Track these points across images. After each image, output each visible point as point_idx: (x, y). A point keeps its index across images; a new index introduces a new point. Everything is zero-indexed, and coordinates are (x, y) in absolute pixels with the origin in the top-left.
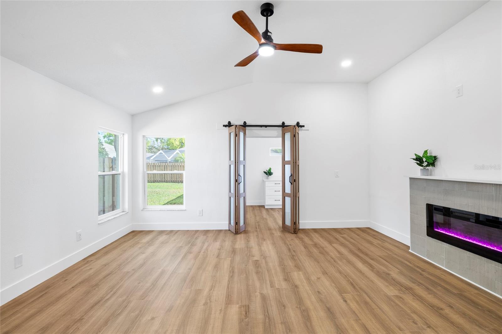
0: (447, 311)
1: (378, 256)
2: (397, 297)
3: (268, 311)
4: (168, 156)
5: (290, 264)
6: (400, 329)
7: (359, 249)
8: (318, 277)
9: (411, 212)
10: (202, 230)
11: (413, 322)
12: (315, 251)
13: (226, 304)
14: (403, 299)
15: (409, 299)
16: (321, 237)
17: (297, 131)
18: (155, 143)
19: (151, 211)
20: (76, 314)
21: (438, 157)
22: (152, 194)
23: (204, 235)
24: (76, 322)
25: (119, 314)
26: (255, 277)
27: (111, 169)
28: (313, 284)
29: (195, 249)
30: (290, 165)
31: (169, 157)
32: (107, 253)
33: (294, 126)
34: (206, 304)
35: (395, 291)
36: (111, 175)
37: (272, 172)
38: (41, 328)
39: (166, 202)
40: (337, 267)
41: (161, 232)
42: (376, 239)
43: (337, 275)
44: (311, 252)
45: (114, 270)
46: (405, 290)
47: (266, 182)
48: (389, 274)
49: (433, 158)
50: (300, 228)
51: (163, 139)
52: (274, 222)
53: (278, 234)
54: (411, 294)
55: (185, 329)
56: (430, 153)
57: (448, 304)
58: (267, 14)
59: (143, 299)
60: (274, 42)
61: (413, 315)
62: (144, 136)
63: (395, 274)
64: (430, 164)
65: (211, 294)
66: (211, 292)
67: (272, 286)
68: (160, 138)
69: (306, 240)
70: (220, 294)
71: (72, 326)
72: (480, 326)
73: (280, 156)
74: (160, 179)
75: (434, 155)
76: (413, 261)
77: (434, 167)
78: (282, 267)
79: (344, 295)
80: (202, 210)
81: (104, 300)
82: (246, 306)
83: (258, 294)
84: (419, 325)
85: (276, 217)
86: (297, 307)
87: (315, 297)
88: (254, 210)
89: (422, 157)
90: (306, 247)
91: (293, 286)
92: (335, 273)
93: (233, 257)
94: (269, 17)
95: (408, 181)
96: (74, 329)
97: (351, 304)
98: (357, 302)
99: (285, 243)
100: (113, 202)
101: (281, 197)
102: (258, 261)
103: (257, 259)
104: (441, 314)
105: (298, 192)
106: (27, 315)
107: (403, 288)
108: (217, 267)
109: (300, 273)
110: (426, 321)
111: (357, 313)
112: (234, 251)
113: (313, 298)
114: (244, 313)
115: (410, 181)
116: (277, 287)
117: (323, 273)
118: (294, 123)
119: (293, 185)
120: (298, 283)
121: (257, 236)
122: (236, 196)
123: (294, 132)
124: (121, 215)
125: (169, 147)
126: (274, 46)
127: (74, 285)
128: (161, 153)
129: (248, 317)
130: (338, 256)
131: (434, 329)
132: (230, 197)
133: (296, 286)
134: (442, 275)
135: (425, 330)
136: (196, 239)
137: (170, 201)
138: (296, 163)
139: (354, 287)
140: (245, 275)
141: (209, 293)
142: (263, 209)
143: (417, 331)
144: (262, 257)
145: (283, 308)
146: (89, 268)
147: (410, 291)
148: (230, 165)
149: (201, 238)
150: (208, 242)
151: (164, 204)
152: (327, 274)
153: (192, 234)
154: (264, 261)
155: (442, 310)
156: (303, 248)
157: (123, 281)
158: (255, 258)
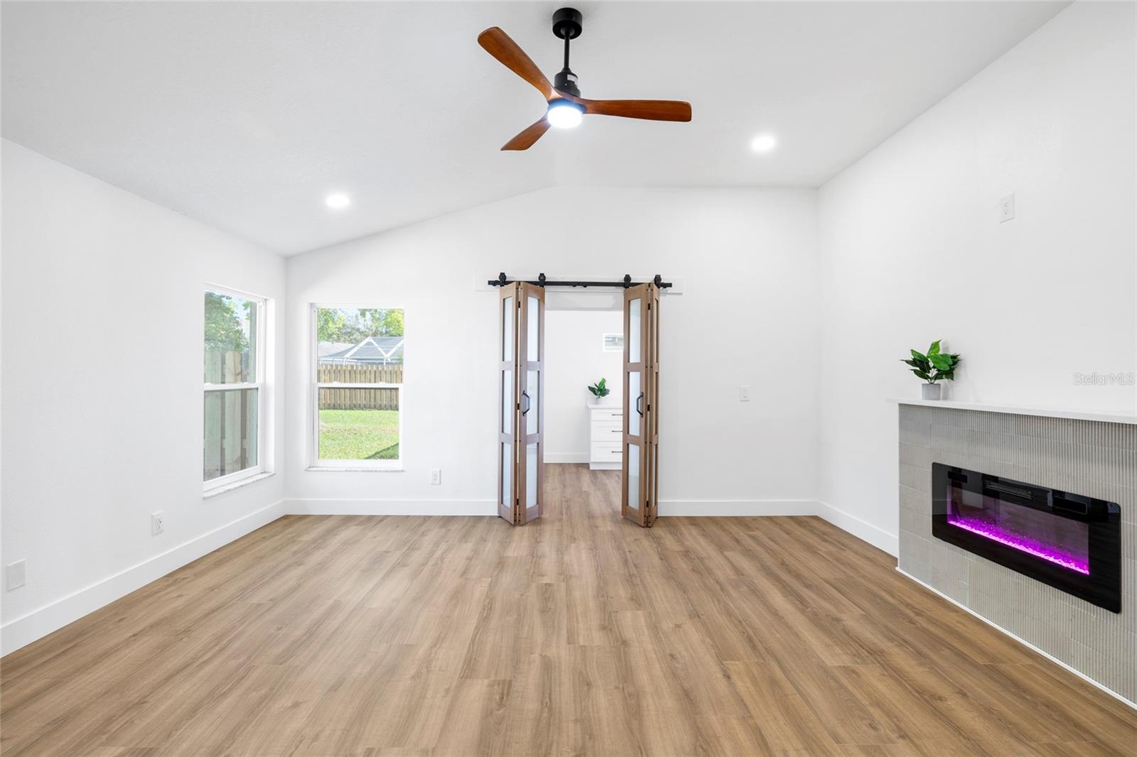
0: (954, 703)
1: (824, 579)
2: (846, 669)
3: (550, 694)
4: (384, 351)
5: (620, 592)
6: (837, 739)
7: (783, 564)
8: (678, 624)
9: (901, 482)
10: (439, 516)
11: (870, 724)
12: (682, 564)
13: (461, 678)
14: (858, 676)
15: (872, 675)
16: (703, 535)
17: (655, 296)
18: (360, 320)
19: (327, 471)
20: (131, 692)
21: (961, 358)
22: (343, 435)
23: (444, 526)
24: (130, 708)
25: (224, 695)
26: (537, 620)
27: (239, 377)
28: (663, 639)
29: (417, 557)
30: (639, 373)
31: (387, 352)
32: (219, 563)
33: (649, 284)
34: (418, 675)
35: (844, 657)
36: (238, 390)
37: (606, 388)
38: (54, 718)
39: (373, 453)
40: (725, 603)
41: (348, 520)
42: (826, 541)
43: (722, 620)
44: (672, 569)
45: (229, 600)
46: (867, 656)
47: (592, 411)
48: (838, 620)
49: (950, 360)
50: (658, 515)
51: (376, 311)
52: (605, 501)
53: (607, 527)
54: (878, 665)
55: (362, 729)
56: (943, 350)
57: (957, 687)
58: (567, 33)
59: (281, 664)
60: (583, 96)
61: (872, 710)
62: (312, 305)
63: (852, 620)
64: (942, 374)
65: (433, 655)
66: (433, 650)
67: (571, 640)
68: (371, 310)
69: (670, 542)
70: (451, 656)
71: (120, 716)
72: (1020, 735)
73: (620, 350)
74: (364, 402)
75: (952, 353)
76: (901, 592)
77: (952, 379)
78: (601, 599)
79: (729, 663)
80: (440, 471)
81: (196, 665)
82: (504, 682)
83: (536, 657)
84: (882, 732)
85: (611, 490)
86: (617, 688)
87: (661, 668)
88: (564, 473)
89: (926, 356)
90: (663, 557)
91: (617, 640)
92: (717, 614)
93: (497, 575)
94: (571, 41)
95: (896, 411)
96: (122, 723)
97: (739, 683)
98: (754, 680)
99: (619, 548)
100: (243, 451)
101: (621, 444)
102: (550, 585)
103: (549, 582)
104: (936, 710)
105: (656, 433)
106: (28, 691)
107: (864, 651)
108: (457, 596)
109: (640, 613)
110: (898, 723)
111: (748, 703)
112: (501, 564)
113: (657, 669)
114: (498, 697)
115: (900, 412)
116: (582, 643)
117: (690, 615)
118: (650, 278)
119: (644, 418)
120: (629, 634)
121: (559, 530)
122: (516, 441)
123: (649, 297)
124: (258, 480)
125: (391, 329)
126: (581, 105)
127: (139, 629)
128: (369, 344)
129: (505, 706)
130: (734, 577)
131: (912, 741)
132: (503, 443)
133: (624, 643)
134: (959, 625)
135: (893, 743)
136: (423, 534)
137: (381, 451)
138: (651, 367)
139: (754, 647)
140: (515, 616)
141: (429, 652)
142: (584, 471)
143: (874, 744)
144: (562, 577)
145: (586, 688)
146: (176, 595)
147: (878, 657)
148: (503, 371)
149: (434, 534)
150: (447, 542)
151: (367, 456)
152: (699, 616)
153: (415, 525)
154: (563, 585)
155: (941, 700)
156: (657, 559)
157: (246, 624)
158: (546, 580)
